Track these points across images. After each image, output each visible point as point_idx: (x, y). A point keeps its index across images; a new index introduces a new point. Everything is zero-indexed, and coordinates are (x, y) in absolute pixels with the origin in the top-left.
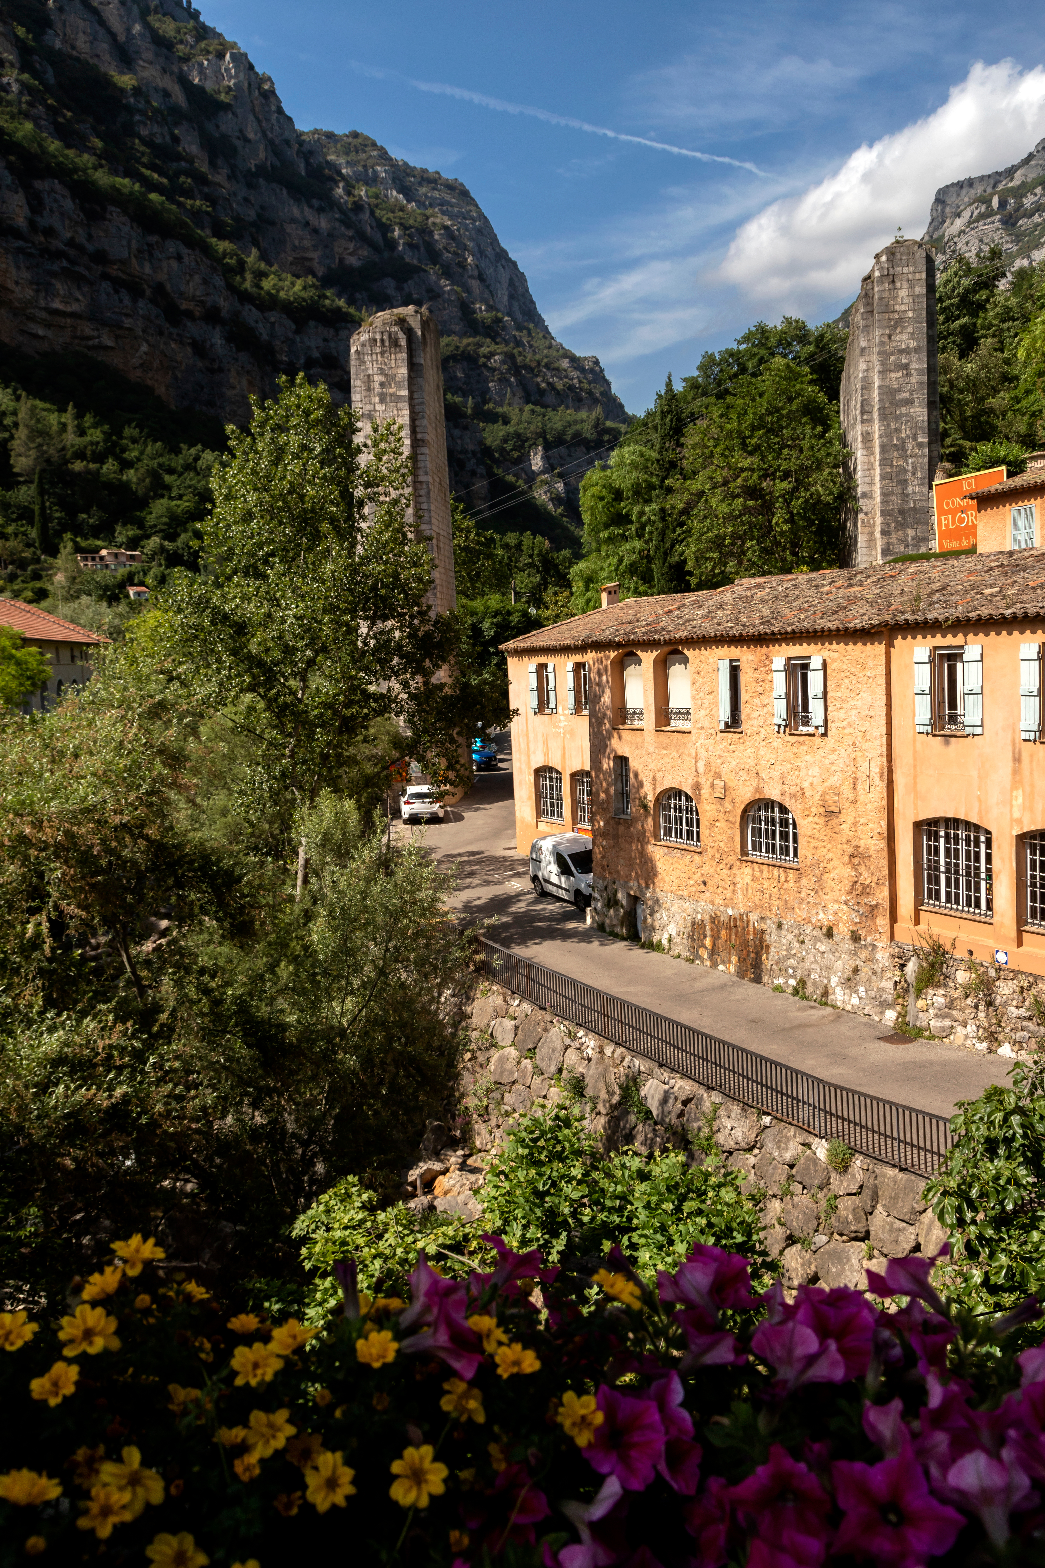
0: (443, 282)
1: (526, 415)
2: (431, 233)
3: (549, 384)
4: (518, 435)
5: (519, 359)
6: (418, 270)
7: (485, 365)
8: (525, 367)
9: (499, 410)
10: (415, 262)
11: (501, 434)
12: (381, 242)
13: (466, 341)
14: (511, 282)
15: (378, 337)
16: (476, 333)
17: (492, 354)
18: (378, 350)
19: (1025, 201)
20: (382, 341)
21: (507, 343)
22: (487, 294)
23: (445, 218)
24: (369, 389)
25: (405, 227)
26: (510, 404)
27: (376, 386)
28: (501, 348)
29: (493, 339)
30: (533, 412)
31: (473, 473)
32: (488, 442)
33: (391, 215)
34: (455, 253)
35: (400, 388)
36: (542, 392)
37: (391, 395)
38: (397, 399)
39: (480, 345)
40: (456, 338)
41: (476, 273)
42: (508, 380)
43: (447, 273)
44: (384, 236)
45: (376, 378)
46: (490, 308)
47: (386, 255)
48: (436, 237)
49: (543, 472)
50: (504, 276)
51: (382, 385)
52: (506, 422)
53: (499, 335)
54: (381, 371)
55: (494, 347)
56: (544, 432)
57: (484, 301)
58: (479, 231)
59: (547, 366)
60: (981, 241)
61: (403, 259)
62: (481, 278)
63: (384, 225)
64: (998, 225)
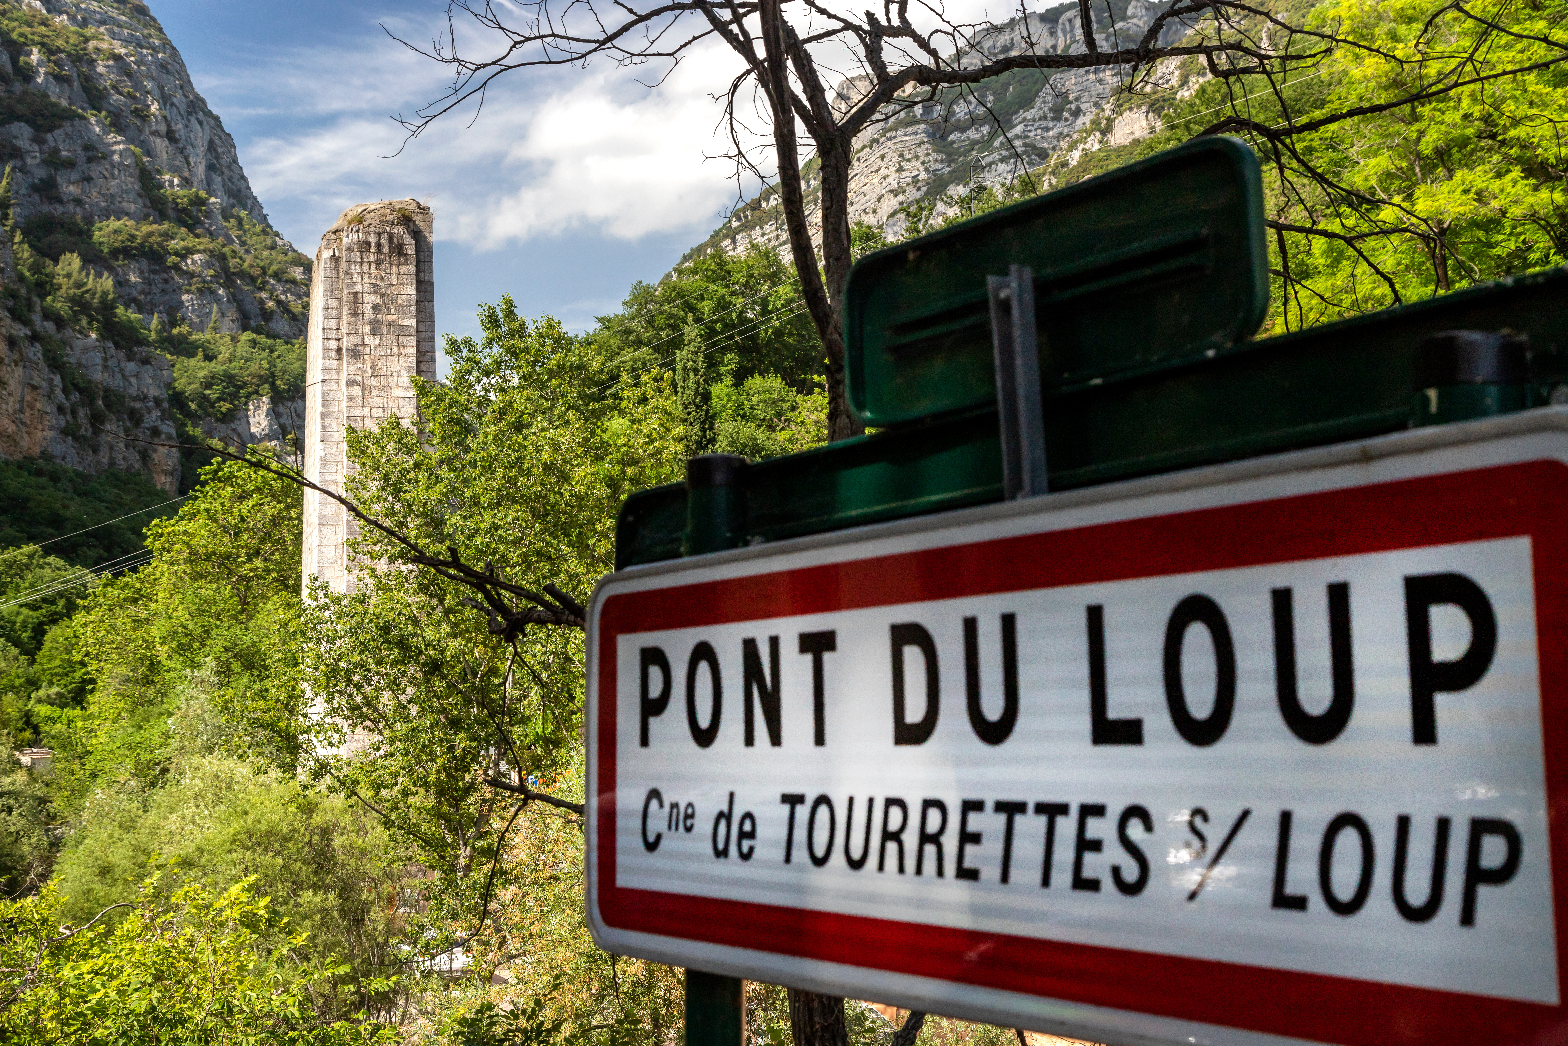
0: (111, 137)
1: (242, 349)
2: (92, 62)
3: (279, 303)
4: (230, 378)
5: (233, 263)
6: (69, 116)
7: (176, 267)
8: (242, 274)
9: (196, 337)
10: (64, 103)
11: (201, 374)
12: (9, 69)
13: (146, 228)
14: (211, 147)
15: (373, 239)
16: (162, 216)
17: (190, 251)
18: (372, 258)
19: (957, 109)
20: (379, 246)
21: (212, 235)
22: (179, 162)
23: (116, 43)
24: (355, 313)
25: (49, 50)
26: (215, 329)
27: (367, 309)
28: (204, 242)
29: (191, 229)
30: (254, 343)
31: (155, 432)
32: (179, 385)
33: (26, 30)
34: (130, 96)
35: (404, 315)
36: (267, 315)
37: (390, 324)
38: (399, 330)
39: (168, 236)
40: (131, 223)
41: (163, 128)
42: (213, 293)
43: (117, 124)
44: (14, 60)
45: (367, 298)
46: (186, 182)
47: (18, 87)
48: (100, 69)
49: (269, 437)
50: (200, 137)
51: (376, 308)
52: (209, 358)
53: (199, 222)
54: (376, 289)
55: (191, 242)
56: (273, 375)
57: (174, 170)
58: (163, 66)
59: (276, 275)
60: (901, 155)
61: (46, 96)
62: (171, 136)
63: (13, 43)
64: (922, 137)
